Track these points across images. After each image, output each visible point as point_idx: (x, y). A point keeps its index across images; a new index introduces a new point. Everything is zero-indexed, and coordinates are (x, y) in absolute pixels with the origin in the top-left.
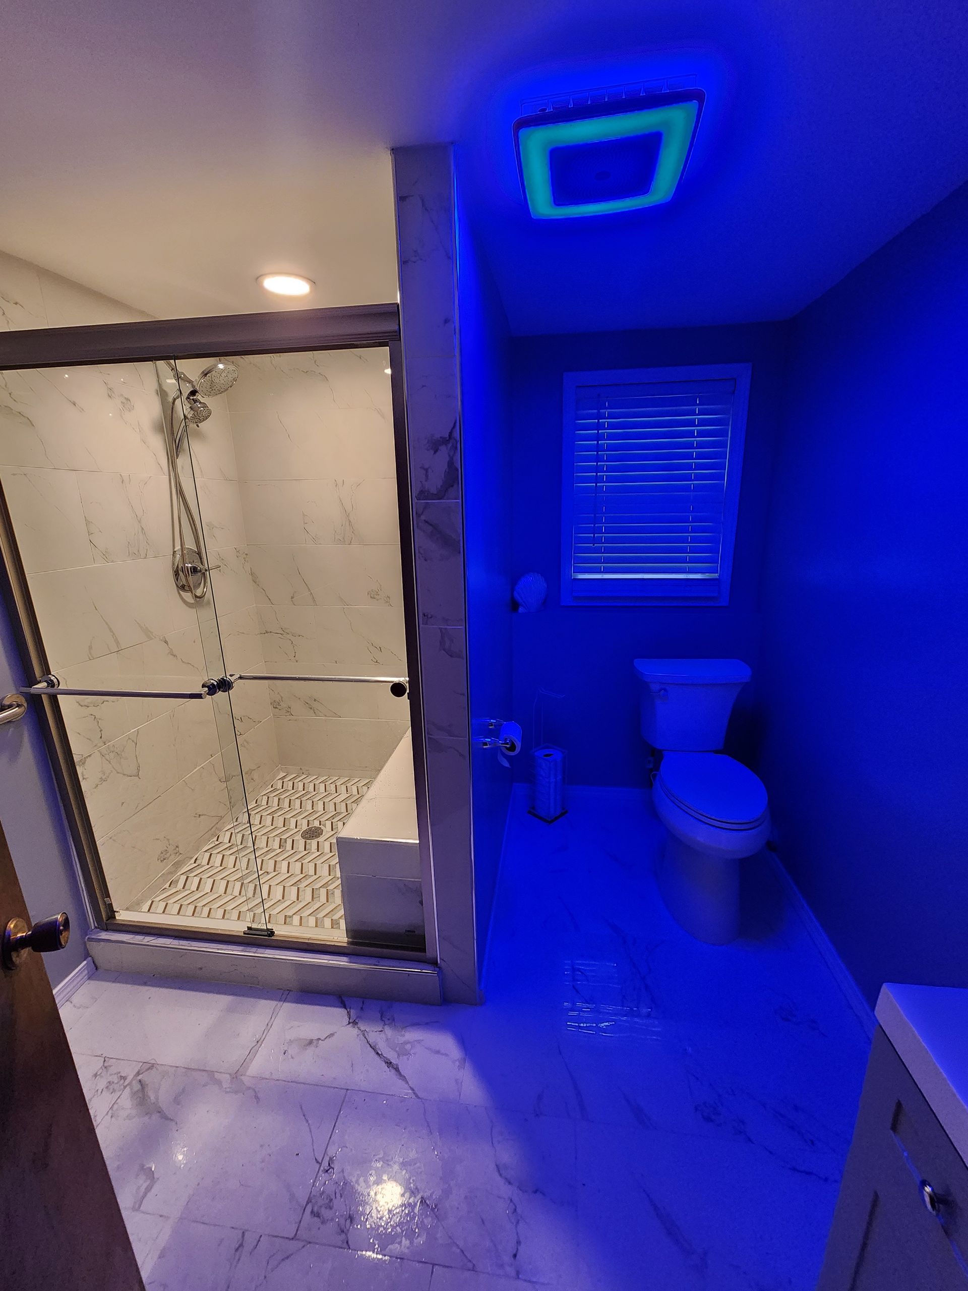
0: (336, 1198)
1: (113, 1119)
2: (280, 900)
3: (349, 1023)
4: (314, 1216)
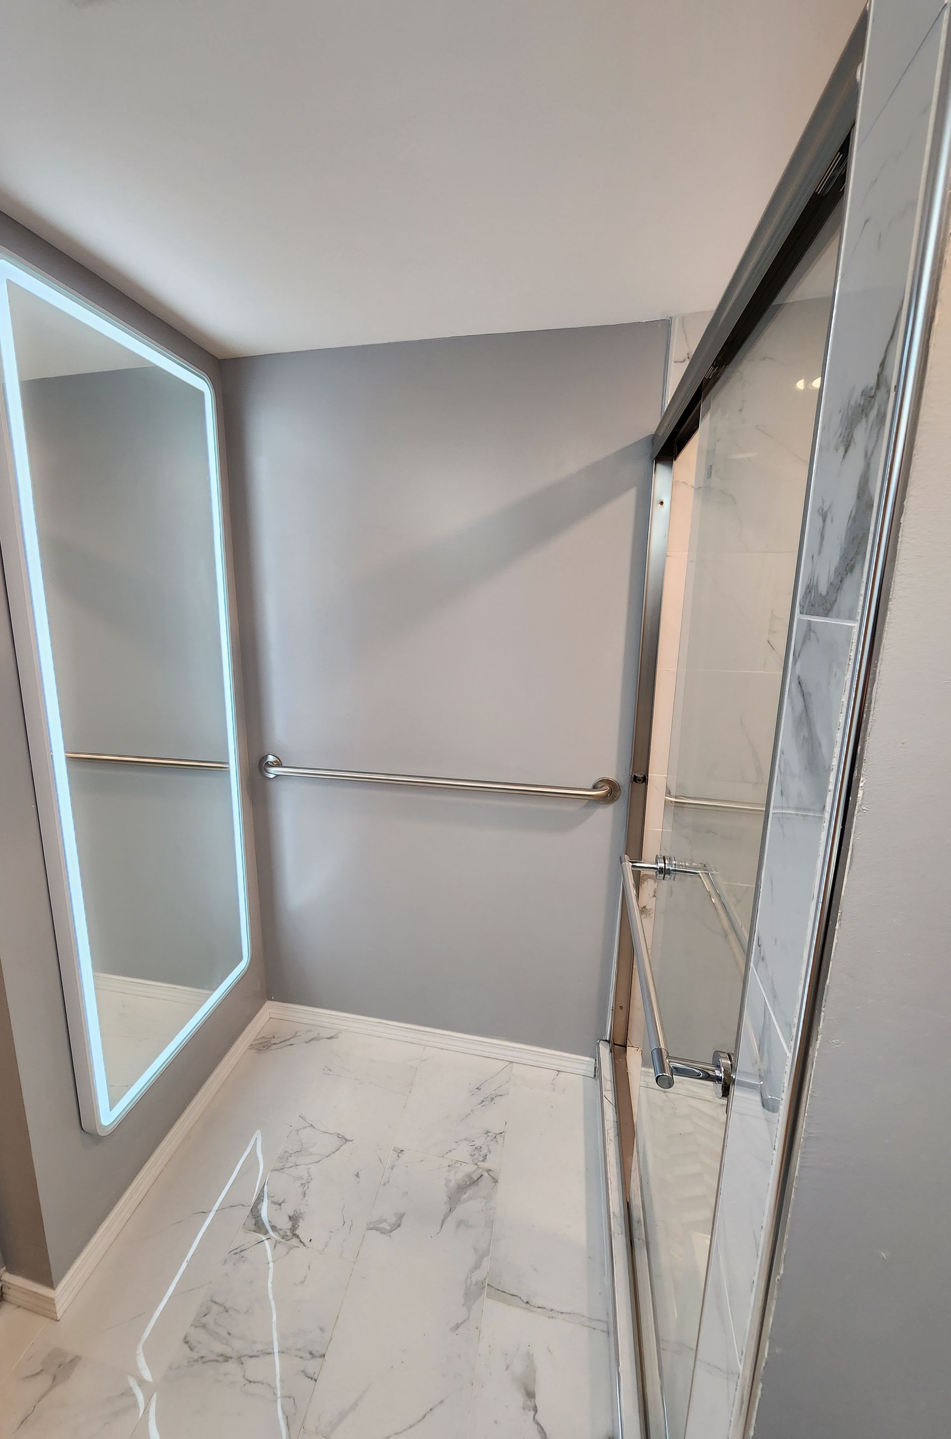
1: (447, 1168)
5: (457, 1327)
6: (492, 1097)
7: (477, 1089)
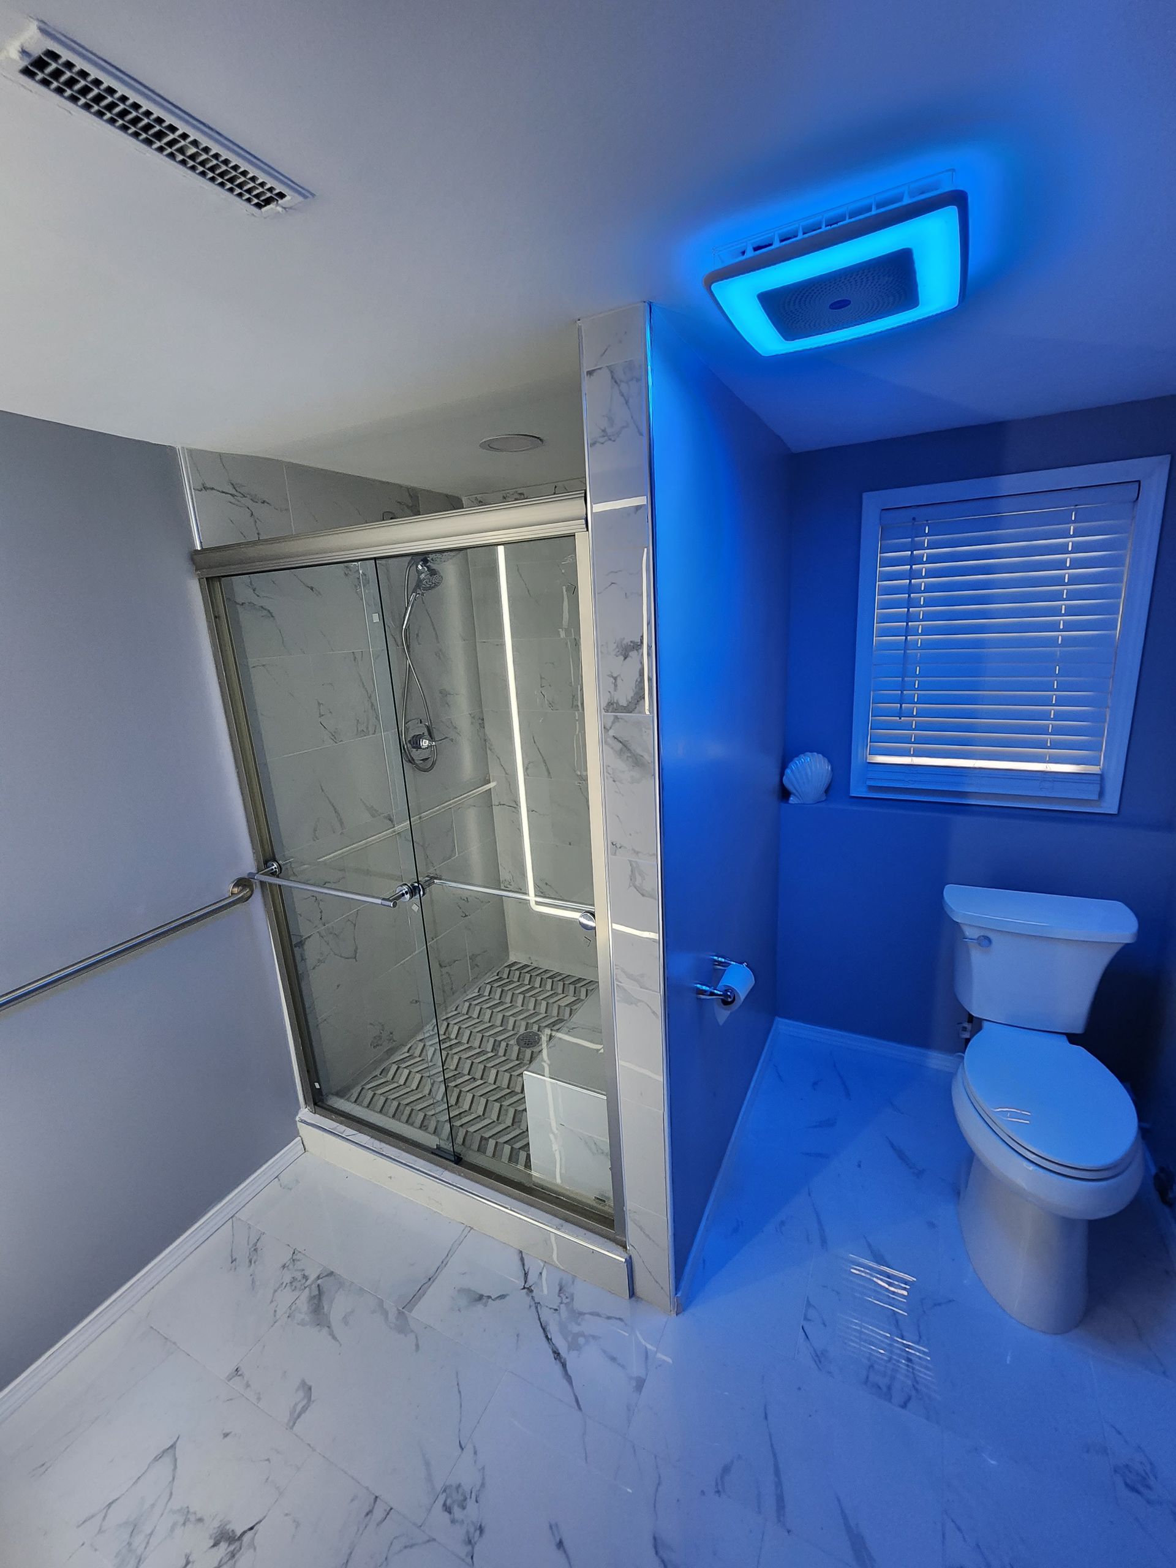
0: (471, 1498)
1: (290, 1319)
2: (480, 1116)
3: (524, 1288)
4: (446, 1510)
5: (417, 1346)
6: (253, 1249)
7: (232, 1262)
